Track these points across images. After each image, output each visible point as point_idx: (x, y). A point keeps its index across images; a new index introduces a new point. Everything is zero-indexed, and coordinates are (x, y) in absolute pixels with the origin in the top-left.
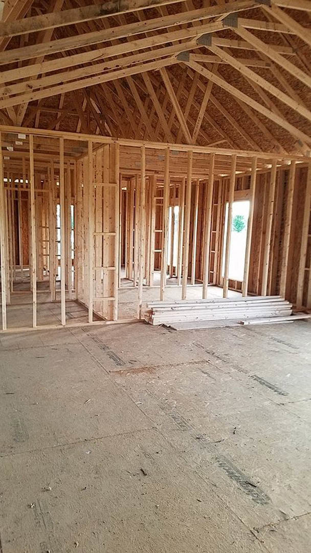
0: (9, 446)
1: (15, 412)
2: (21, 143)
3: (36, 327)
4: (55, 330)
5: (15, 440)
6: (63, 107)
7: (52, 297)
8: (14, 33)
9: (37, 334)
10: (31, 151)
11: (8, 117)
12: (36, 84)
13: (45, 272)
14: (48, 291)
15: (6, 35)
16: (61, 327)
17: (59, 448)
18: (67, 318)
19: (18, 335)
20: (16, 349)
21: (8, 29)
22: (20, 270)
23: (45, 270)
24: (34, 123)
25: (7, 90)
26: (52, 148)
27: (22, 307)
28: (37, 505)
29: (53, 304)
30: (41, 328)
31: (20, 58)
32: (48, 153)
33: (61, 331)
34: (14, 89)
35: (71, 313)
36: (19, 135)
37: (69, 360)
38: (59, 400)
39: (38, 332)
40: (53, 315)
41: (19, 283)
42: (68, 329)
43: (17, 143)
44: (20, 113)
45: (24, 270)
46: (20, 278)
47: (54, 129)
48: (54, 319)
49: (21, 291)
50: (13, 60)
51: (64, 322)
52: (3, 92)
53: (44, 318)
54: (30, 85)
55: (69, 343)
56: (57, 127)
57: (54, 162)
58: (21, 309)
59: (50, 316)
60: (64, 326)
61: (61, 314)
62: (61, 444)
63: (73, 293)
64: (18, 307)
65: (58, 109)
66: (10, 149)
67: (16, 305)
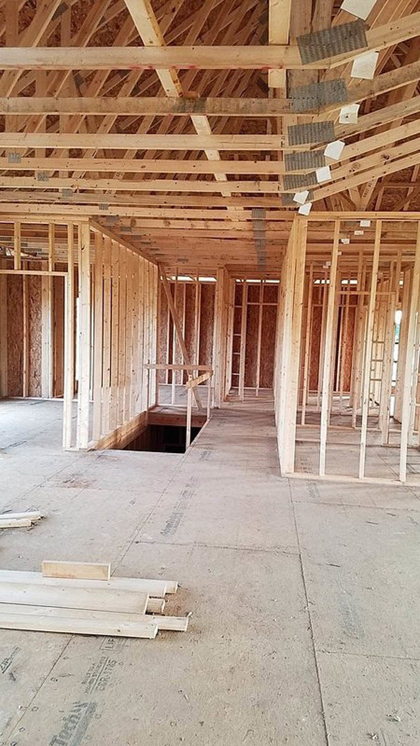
0: (338, 639)
1: (342, 593)
2: (361, 233)
3: (363, 478)
4: (390, 486)
5: (344, 632)
6: (417, 180)
7: (382, 438)
8: (381, 90)
9: (365, 487)
10: (378, 242)
11: (349, 200)
12: (395, 152)
13: (371, 402)
14: (376, 429)
15: (371, 94)
16: (398, 483)
17: (410, 662)
18: (408, 472)
19: (339, 486)
20: (339, 505)
21: (374, 87)
22: (339, 398)
23: (371, 400)
24: (375, 204)
25: (355, 166)
26: (403, 235)
27: (342, 448)
28: (380, 736)
29: (384, 449)
30: (371, 480)
31: (383, 121)
32: (395, 242)
33: (398, 489)
34: (364, 163)
35: (413, 466)
36: (362, 221)
37: (415, 535)
38: (404, 590)
39: (367, 485)
40: (386, 464)
41: (337, 415)
42: (409, 489)
43: (356, 233)
44: (365, 194)
45: (344, 398)
46: (338, 408)
47: (402, 210)
48: (387, 471)
49: (339, 425)
50: (373, 125)
51: (403, 477)
52: (350, 169)
53: (373, 467)
54: (386, 155)
55: (412, 510)
56: (406, 206)
57: (403, 254)
58: (340, 451)
59: (380, 465)
60: (403, 483)
61: (399, 464)
62: (411, 657)
63: (415, 437)
64: (337, 448)
65: (410, 182)
66: (346, 241)
67: (334, 444)
